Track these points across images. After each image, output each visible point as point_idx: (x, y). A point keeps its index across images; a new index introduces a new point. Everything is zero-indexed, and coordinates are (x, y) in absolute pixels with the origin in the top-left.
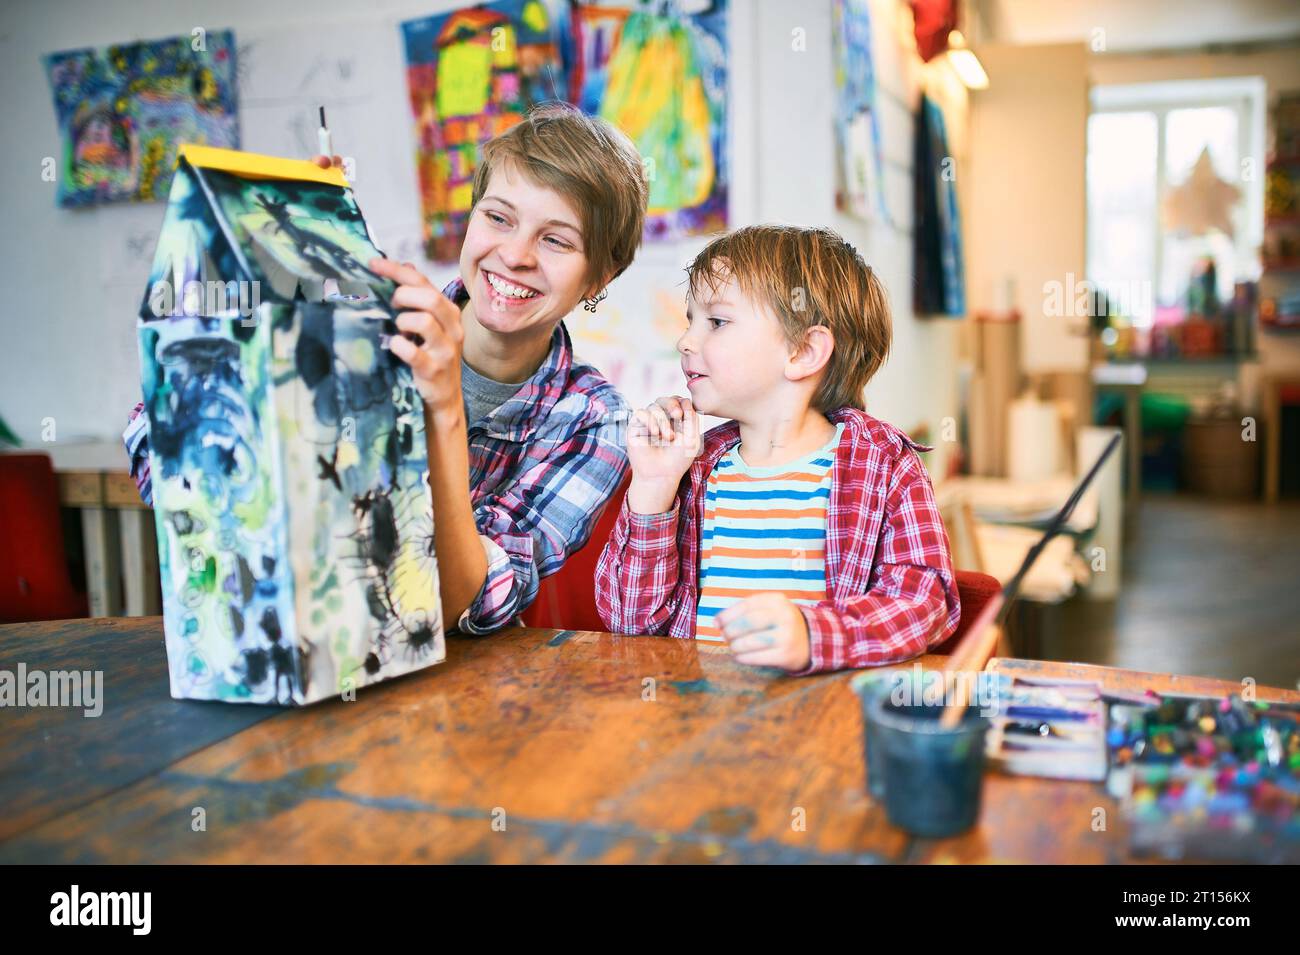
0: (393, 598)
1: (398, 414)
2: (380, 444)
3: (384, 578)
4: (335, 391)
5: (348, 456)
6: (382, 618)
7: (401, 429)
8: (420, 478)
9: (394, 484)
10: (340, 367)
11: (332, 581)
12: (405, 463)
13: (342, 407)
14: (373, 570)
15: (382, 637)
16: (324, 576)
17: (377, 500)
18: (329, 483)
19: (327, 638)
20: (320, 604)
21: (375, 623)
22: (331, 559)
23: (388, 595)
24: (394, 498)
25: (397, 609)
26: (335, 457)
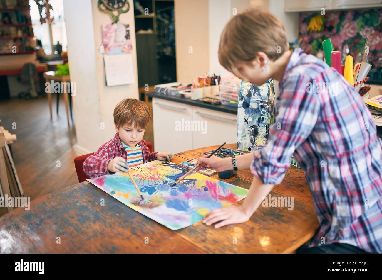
0: (256, 142)
1: (261, 115)
2: (257, 119)
3: (255, 138)
4: (249, 110)
5: (250, 119)
6: (253, 144)
7: (262, 117)
8: (264, 126)
9: (258, 125)
10: (250, 107)
11: (245, 136)
12: (261, 123)
13: (250, 112)
14: (252, 137)
15: (252, 146)
16: (244, 135)
17: (255, 127)
18: (246, 122)
19: (243, 143)
20: (242, 138)
21: (251, 144)
22: (245, 133)
23: (255, 141)
24: (258, 127)
25: (256, 143)
26: (247, 119)
